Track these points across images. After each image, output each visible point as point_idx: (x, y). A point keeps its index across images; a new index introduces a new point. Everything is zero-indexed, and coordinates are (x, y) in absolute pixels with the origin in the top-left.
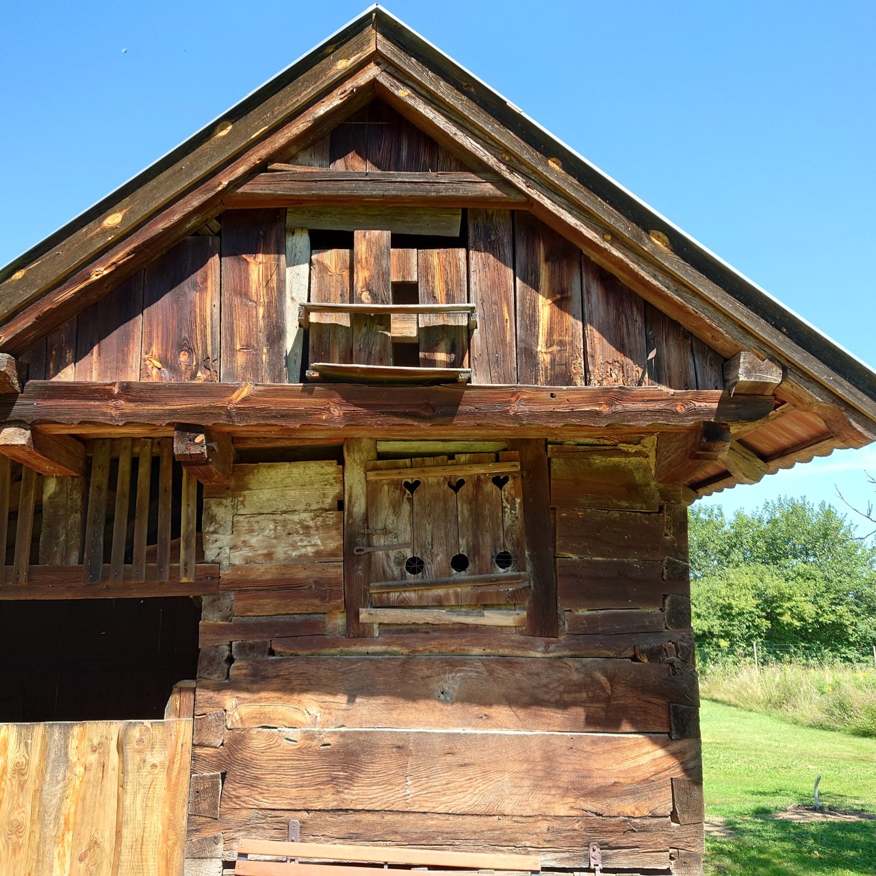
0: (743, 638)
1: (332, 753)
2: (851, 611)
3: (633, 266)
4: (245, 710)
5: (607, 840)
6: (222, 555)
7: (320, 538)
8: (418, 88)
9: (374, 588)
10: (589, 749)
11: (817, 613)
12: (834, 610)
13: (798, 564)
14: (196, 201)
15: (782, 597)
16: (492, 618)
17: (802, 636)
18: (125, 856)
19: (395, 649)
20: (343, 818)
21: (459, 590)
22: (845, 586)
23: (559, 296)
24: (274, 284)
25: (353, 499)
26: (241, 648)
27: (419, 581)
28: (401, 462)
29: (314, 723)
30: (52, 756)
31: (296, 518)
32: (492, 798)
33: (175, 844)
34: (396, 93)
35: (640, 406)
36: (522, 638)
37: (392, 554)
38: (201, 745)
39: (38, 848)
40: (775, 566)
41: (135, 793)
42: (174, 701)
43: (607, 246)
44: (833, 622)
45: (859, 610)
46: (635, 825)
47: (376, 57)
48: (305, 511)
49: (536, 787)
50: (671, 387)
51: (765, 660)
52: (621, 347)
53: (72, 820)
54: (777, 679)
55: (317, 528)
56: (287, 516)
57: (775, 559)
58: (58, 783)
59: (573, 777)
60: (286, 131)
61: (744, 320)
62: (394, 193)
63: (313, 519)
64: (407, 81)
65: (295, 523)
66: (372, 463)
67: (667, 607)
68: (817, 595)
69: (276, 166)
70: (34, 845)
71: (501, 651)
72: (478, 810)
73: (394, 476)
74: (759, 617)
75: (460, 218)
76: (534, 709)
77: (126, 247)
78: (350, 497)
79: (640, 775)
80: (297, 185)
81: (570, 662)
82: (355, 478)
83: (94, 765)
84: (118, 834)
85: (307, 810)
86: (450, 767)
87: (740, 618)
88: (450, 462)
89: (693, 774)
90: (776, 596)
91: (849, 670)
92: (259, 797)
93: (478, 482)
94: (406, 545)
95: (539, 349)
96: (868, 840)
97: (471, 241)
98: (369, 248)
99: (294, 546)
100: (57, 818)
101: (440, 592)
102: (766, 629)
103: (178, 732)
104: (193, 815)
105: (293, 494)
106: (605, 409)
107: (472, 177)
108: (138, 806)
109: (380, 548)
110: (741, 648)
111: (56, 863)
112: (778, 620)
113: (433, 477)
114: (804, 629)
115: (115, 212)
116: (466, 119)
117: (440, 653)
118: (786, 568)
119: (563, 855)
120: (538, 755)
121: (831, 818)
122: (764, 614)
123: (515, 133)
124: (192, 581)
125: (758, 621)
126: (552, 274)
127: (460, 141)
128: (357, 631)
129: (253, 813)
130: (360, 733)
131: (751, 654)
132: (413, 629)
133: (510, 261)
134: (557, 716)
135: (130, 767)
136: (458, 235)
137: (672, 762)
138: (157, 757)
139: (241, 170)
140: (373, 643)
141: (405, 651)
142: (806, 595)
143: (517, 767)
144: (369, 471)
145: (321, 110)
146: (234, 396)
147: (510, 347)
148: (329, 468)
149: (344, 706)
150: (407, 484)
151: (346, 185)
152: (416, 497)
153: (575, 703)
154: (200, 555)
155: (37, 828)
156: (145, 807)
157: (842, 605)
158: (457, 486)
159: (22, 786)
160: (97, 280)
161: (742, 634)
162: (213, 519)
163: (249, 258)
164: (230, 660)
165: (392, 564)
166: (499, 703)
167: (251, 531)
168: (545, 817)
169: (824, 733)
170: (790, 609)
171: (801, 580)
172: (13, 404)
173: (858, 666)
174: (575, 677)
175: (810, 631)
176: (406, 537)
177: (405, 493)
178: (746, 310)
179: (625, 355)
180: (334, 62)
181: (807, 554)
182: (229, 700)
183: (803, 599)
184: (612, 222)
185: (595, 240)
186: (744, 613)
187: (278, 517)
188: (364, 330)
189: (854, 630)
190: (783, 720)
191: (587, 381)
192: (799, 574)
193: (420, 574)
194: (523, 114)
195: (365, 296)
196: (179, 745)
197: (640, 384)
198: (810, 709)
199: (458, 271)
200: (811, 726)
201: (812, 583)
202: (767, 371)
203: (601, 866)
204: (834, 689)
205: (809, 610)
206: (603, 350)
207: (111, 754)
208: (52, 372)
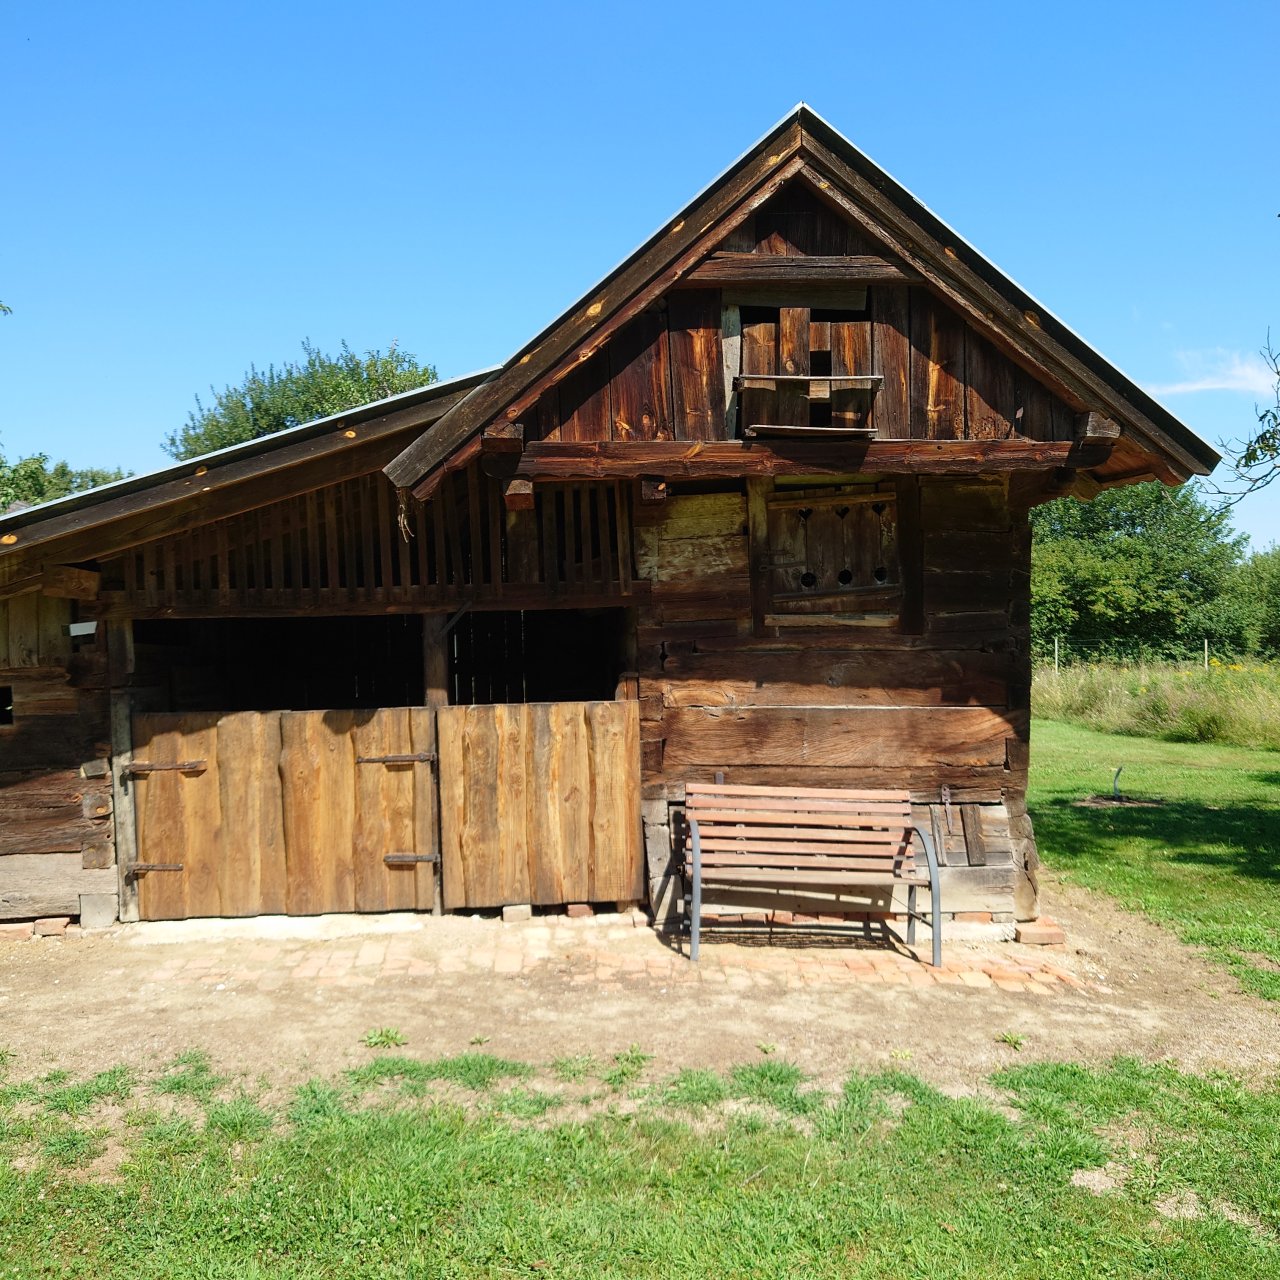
0: (1042, 634)
1: (746, 725)
2: (1183, 596)
3: (1010, 340)
4: (678, 694)
5: (954, 783)
6: (653, 574)
7: (731, 559)
8: (836, 180)
9: (778, 598)
10: (943, 718)
11: (1139, 600)
12: (1160, 596)
13: (1120, 536)
14: (657, 290)
15: (1097, 581)
16: (872, 621)
17: (1116, 629)
18: (600, 797)
19: (793, 646)
20: (755, 771)
21: (845, 599)
22: (1179, 565)
23: (945, 362)
24: (714, 355)
25: (757, 525)
26: (672, 647)
27: (813, 592)
28: (796, 493)
29: (732, 704)
30: (538, 728)
31: (710, 542)
32: (869, 755)
33: (634, 789)
34: (817, 184)
35: (1007, 455)
36: (894, 636)
37: (790, 571)
38: (645, 719)
39: (536, 792)
40: (1091, 541)
41: (603, 753)
42: (622, 688)
43: (989, 323)
44: (1158, 610)
45: (1191, 595)
46: (977, 772)
47: (802, 152)
48: (717, 536)
49: (903, 746)
50: (1032, 438)
51: (1067, 660)
52: (994, 406)
53: (557, 773)
54: (1082, 681)
55: (727, 550)
56: (701, 540)
57: (1091, 532)
58: (545, 747)
59: (931, 739)
60: (727, 223)
61: (1094, 387)
62: (815, 276)
63: (723, 543)
64: (827, 174)
65: (708, 546)
66: (772, 494)
67: (1011, 610)
68: (1141, 577)
69: (718, 254)
70: (532, 790)
71: (877, 646)
72: (859, 763)
73: (790, 505)
74: (1064, 607)
75: (865, 293)
76: (902, 691)
77: (604, 332)
78: (754, 523)
79: (983, 736)
80: (736, 271)
81: (932, 654)
82: (758, 507)
83: (569, 734)
84: (593, 782)
85: (729, 766)
86: (837, 734)
87: (1040, 608)
88: (838, 493)
89: (1023, 735)
90: (1088, 580)
91: (1171, 669)
92: (692, 757)
93: (861, 509)
94: (802, 563)
95: (929, 408)
96: (1162, 818)
97: (874, 313)
98: (793, 324)
99: (709, 565)
100: (547, 771)
101: (829, 600)
102: (1072, 622)
103: (629, 710)
104: (645, 767)
105: (706, 521)
106: (980, 458)
107: (880, 261)
108: (606, 762)
109: (780, 566)
110: (1038, 646)
111: (550, 803)
112: (1088, 609)
113: (823, 506)
114: (1119, 619)
115: (595, 303)
116: (876, 209)
117: (829, 649)
118: (1104, 542)
119: (921, 794)
120: (904, 724)
121: (1128, 805)
122: (1071, 602)
123: (918, 224)
124: (631, 594)
125: (1062, 612)
126: (940, 343)
127: (871, 230)
128: (762, 633)
129: (688, 768)
130: (768, 709)
131: (1051, 653)
132: (808, 630)
133: (906, 332)
134: (920, 695)
135: (597, 735)
136: (864, 309)
137: (1007, 726)
138: (615, 728)
139: (692, 261)
140: (775, 642)
141: (801, 647)
142: (1127, 577)
143: (888, 733)
144: (771, 501)
145: (756, 202)
146: (689, 452)
147: (906, 407)
148: (736, 500)
149: (754, 690)
150: (801, 512)
151: (776, 270)
152: (809, 523)
153: (935, 685)
154: (635, 574)
155: (532, 779)
156: (611, 764)
157: (1172, 589)
158: (843, 512)
159: (517, 749)
160: (584, 362)
161: (1041, 629)
162: (643, 544)
163: (693, 333)
164: (664, 657)
165: (790, 579)
166: (875, 686)
167: (673, 553)
168: (909, 768)
169: (1132, 739)
170: (1104, 596)
171: (1122, 558)
172: (519, 461)
173: (1182, 664)
174: (936, 665)
175: (1127, 622)
176: (802, 556)
177: (800, 520)
178: (1097, 379)
179: (997, 412)
180: (766, 159)
181: (1134, 525)
182: (665, 686)
183: (1122, 582)
184: (995, 303)
185: (980, 318)
186: (1045, 602)
187: (693, 541)
188: (788, 394)
189: (1183, 620)
190: (1083, 727)
191: (967, 436)
192: (1120, 551)
193: (813, 587)
194: (926, 208)
195: (789, 366)
196: (631, 719)
197: (1007, 438)
198: (1117, 713)
199: (865, 342)
200: (1117, 733)
201: (1135, 562)
202: (1108, 428)
203: (949, 800)
204: (1149, 691)
205: (1129, 596)
206: (980, 408)
207: (581, 727)
208: (543, 434)
